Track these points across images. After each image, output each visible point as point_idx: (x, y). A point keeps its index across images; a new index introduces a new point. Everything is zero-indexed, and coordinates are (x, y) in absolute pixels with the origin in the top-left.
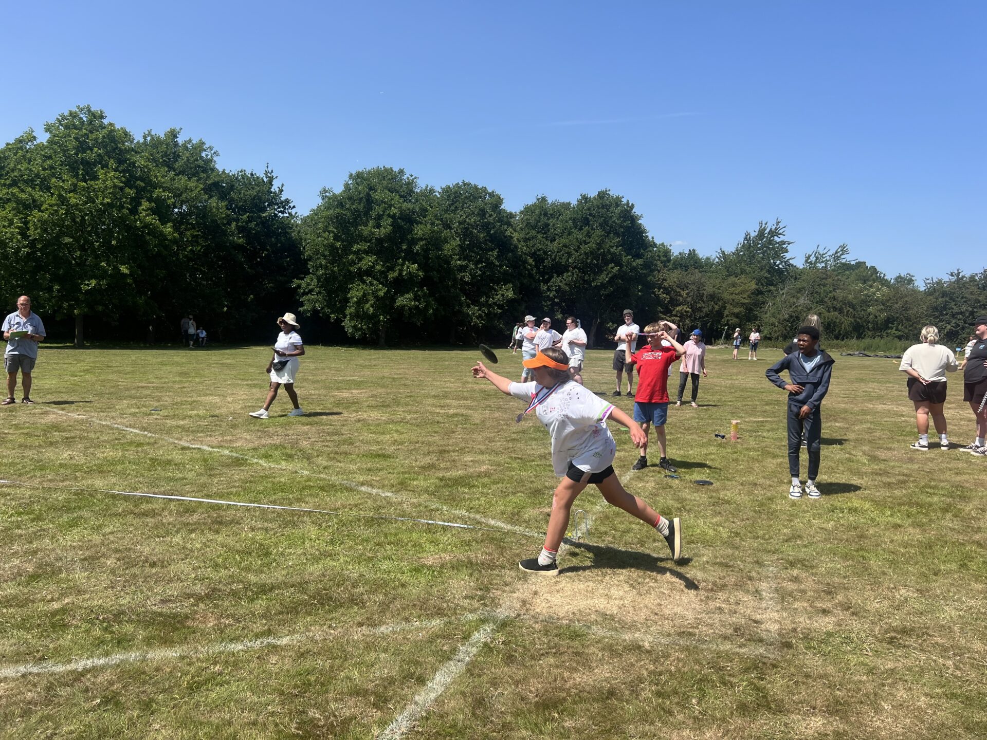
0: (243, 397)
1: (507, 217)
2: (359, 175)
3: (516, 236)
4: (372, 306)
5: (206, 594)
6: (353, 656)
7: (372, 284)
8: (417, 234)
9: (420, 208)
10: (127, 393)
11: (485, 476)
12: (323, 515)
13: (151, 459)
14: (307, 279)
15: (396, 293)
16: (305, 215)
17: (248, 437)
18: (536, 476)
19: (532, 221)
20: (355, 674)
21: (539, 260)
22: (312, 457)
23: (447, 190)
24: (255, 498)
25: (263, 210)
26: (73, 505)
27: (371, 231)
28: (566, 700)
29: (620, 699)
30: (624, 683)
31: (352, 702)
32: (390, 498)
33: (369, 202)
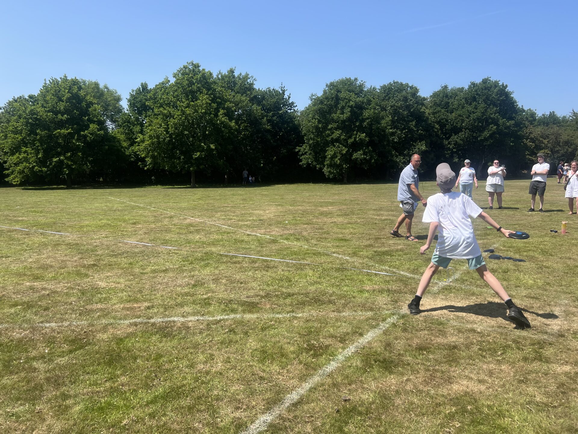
0: (274, 211)
1: (421, 100)
2: (332, 84)
3: (427, 111)
4: (339, 159)
5: (265, 295)
6: (330, 323)
7: (339, 147)
8: (365, 116)
9: (367, 100)
10: (219, 209)
11: (400, 251)
12: (315, 266)
13: (235, 239)
14: (304, 147)
15: (353, 151)
16: (302, 110)
17: (278, 230)
19: (438, 102)
20: (331, 330)
21: (442, 125)
22: (309, 240)
23: (384, 88)
24: (283, 257)
25: (280, 109)
26: (205, 258)
27: (338, 117)
28: (431, 348)
29: (459, 350)
30: (463, 344)
31: (330, 340)
32: (348, 259)
33: (337, 99)
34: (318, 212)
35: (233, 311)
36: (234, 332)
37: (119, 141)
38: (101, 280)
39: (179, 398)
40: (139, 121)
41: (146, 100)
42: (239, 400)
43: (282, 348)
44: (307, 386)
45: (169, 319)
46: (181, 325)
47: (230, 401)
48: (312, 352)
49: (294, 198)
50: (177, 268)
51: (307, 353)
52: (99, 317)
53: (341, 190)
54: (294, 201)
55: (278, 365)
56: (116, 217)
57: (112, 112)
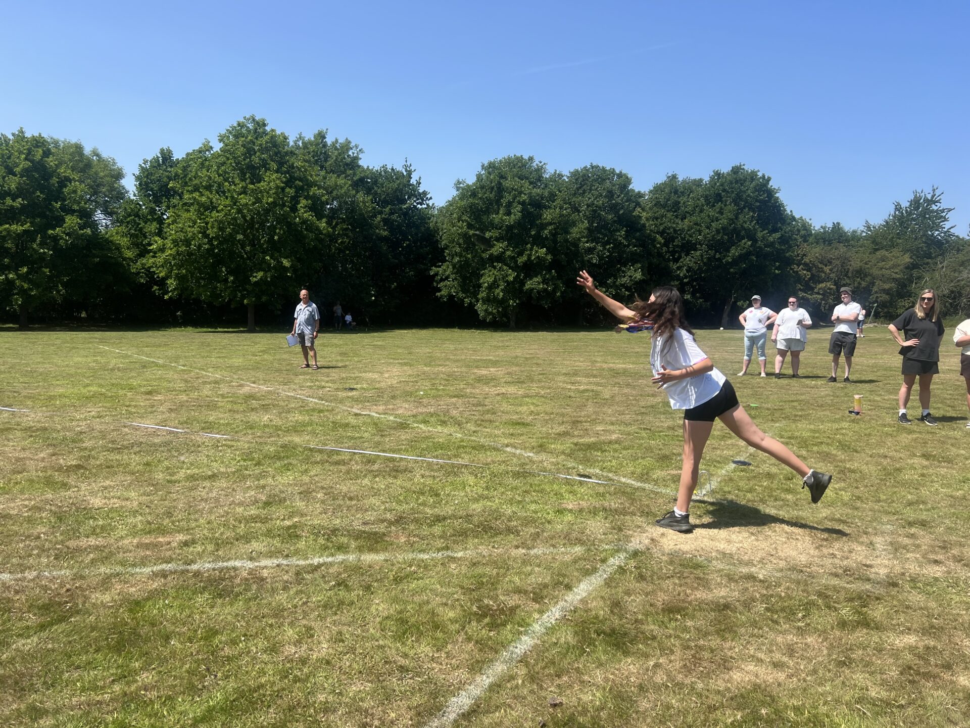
0: (397, 373)
1: (635, 196)
2: (491, 165)
3: (644, 215)
5: (395, 520)
6: (513, 568)
7: (503, 270)
8: (546, 219)
9: (549, 192)
11: (616, 443)
12: (477, 468)
13: (333, 422)
14: (444, 267)
15: (525, 278)
16: (441, 205)
17: (407, 406)
18: (664, 445)
19: (662, 201)
20: (517, 580)
21: (669, 240)
22: (462, 424)
23: (575, 174)
24: (421, 453)
26: (282, 455)
27: (501, 219)
28: (688, 608)
29: (734, 611)
30: (739, 601)
31: (516, 597)
32: (532, 457)
33: (500, 190)
34: (473, 377)
35: (341, 548)
36: (346, 586)
37: (118, 248)
38: (93, 493)
39: (254, 710)
40: (156, 214)
41: (170, 179)
42: (366, 711)
43: (433, 612)
44: (485, 680)
45: (225, 564)
46: (248, 574)
47: (350, 712)
48: (487, 620)
49: (430, 353)
50: (234, 473)
51: (478, 621)
52: (93, 561)
53: (507, 341)
54: (431, 357)
55: (429, 644)
56: (114, 381)
57: (106, 196)
